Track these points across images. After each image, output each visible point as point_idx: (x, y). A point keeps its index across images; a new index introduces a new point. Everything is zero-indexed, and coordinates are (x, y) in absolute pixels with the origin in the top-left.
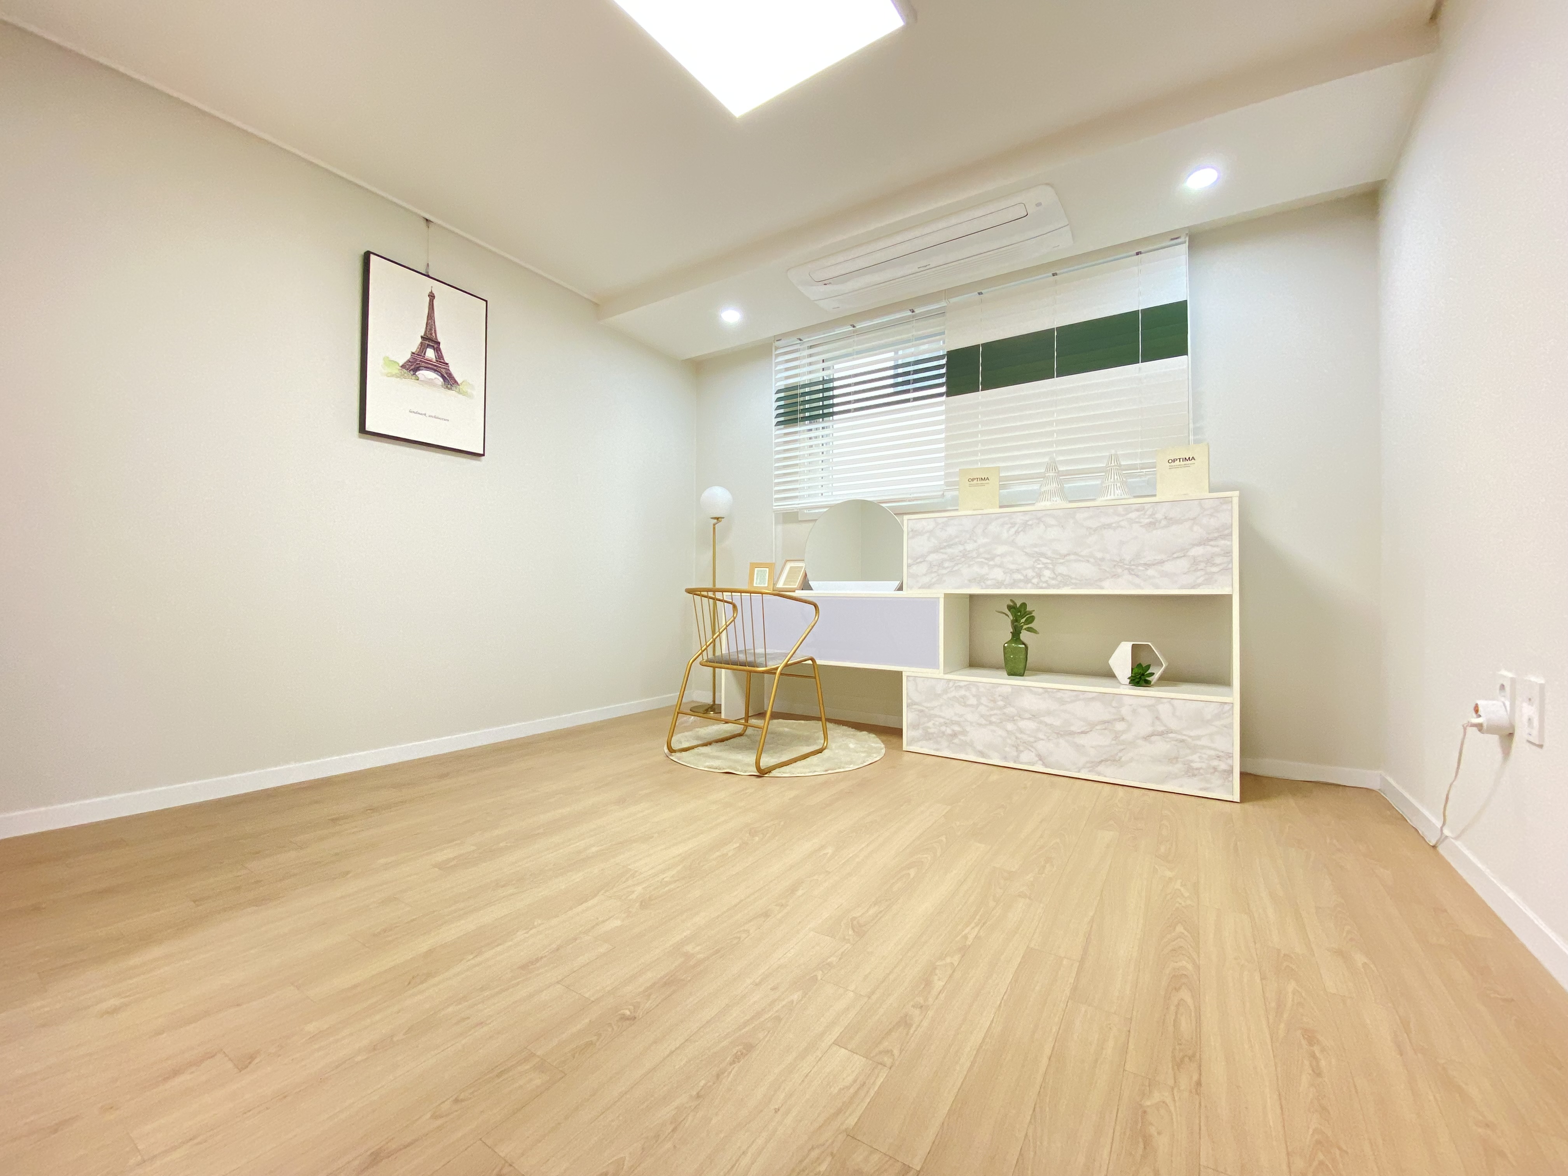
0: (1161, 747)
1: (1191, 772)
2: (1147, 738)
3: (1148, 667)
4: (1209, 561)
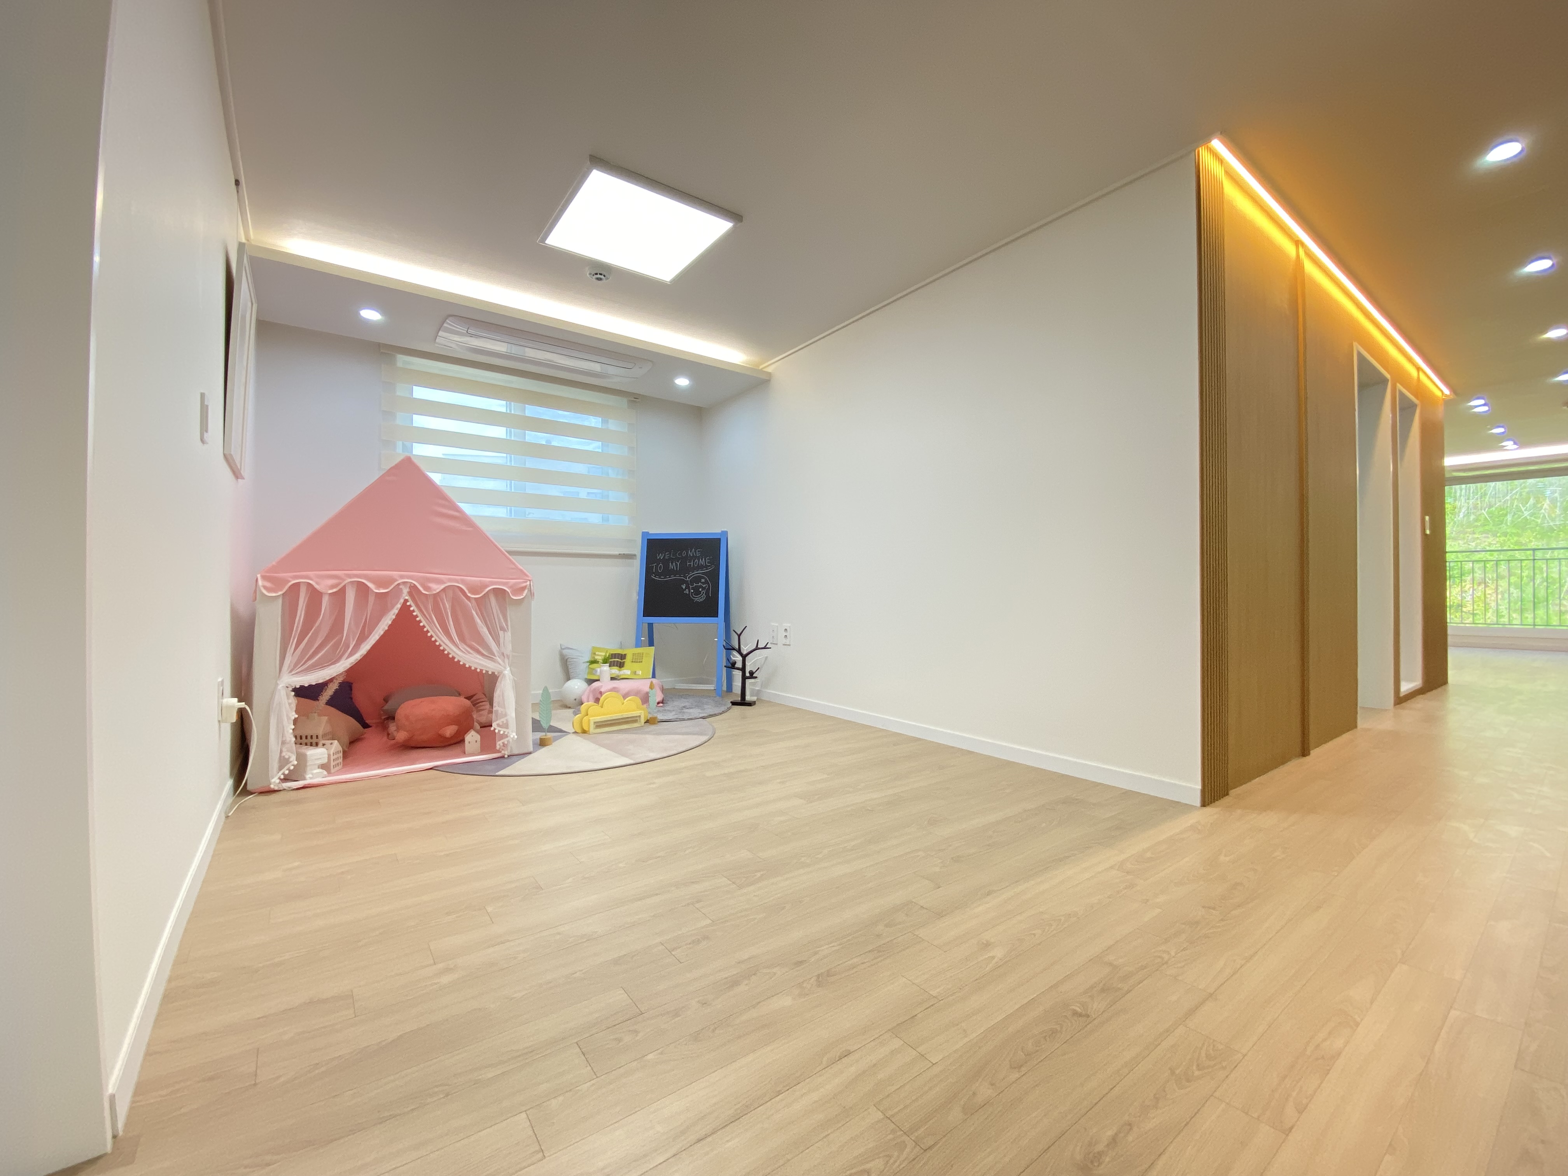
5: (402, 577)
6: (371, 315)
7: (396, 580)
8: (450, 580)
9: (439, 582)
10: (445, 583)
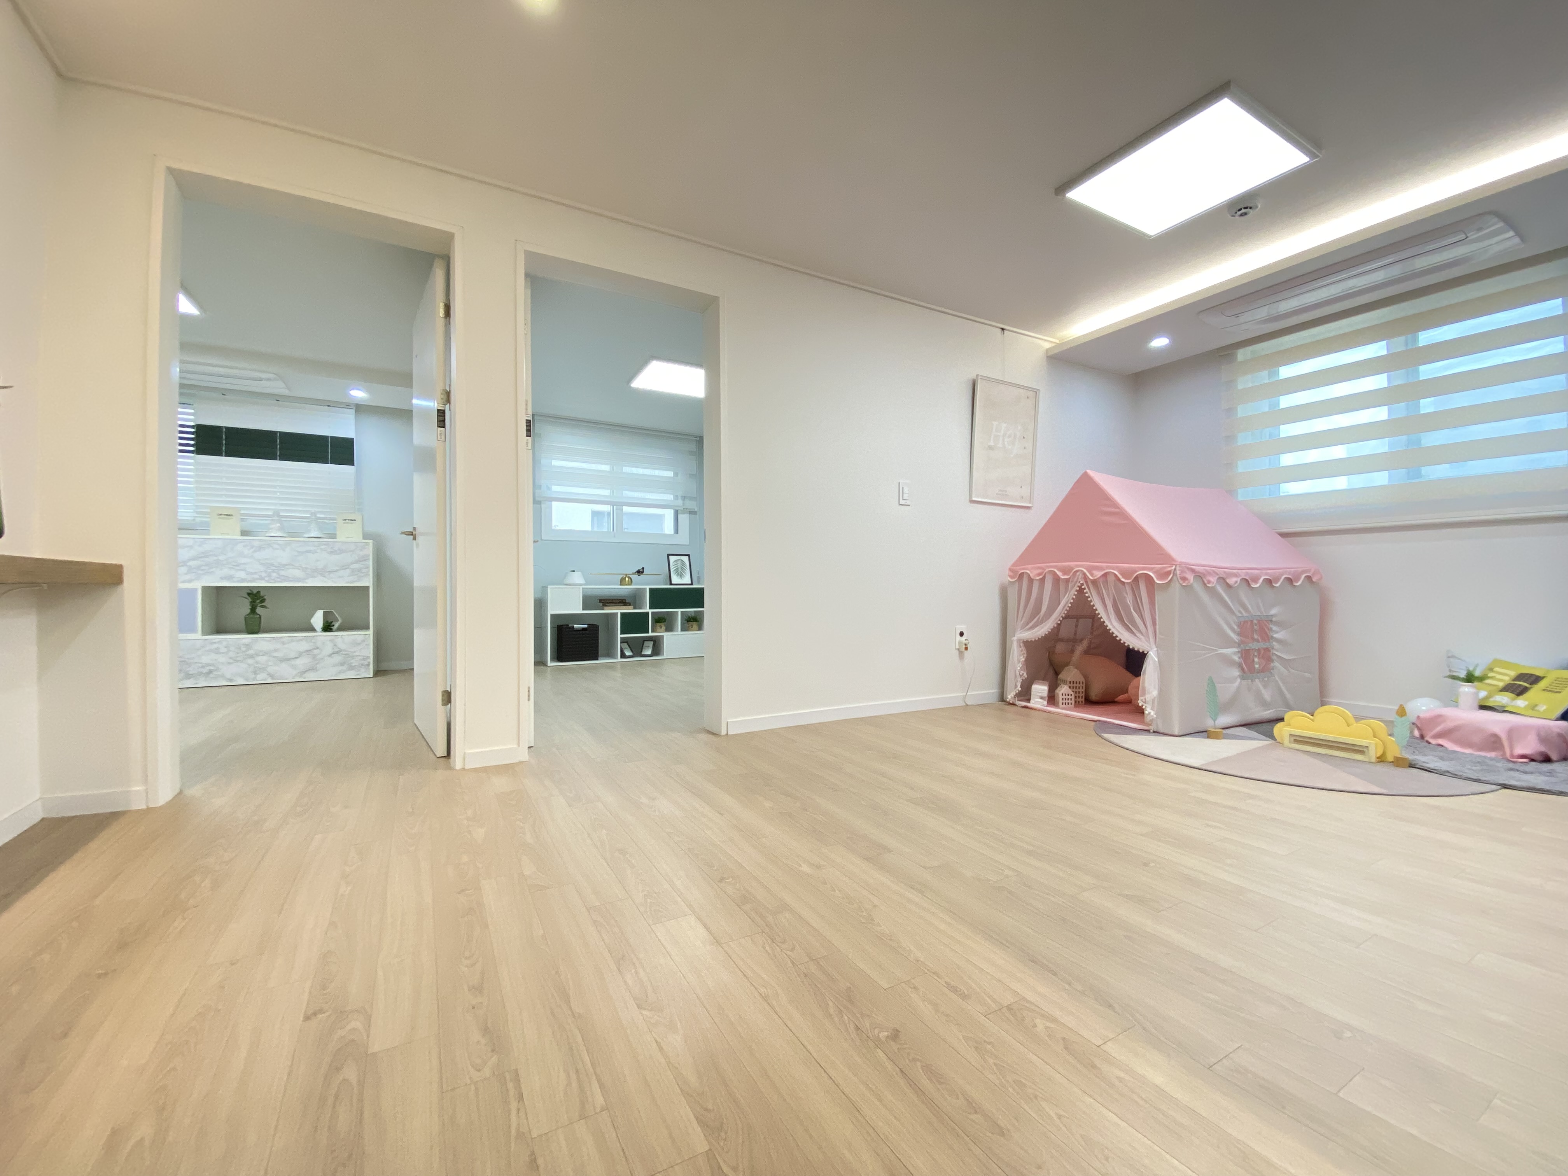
0: (337, 659)
1: (351, 668)
2: (330, 656)
3: (332, 622)
4: (360, 570)
5: (1077, 566)
6: (1160, 342)
7: (1073, 569)
8: (1108, 567)
9: (1101, 569)
10: (1104, 570)
